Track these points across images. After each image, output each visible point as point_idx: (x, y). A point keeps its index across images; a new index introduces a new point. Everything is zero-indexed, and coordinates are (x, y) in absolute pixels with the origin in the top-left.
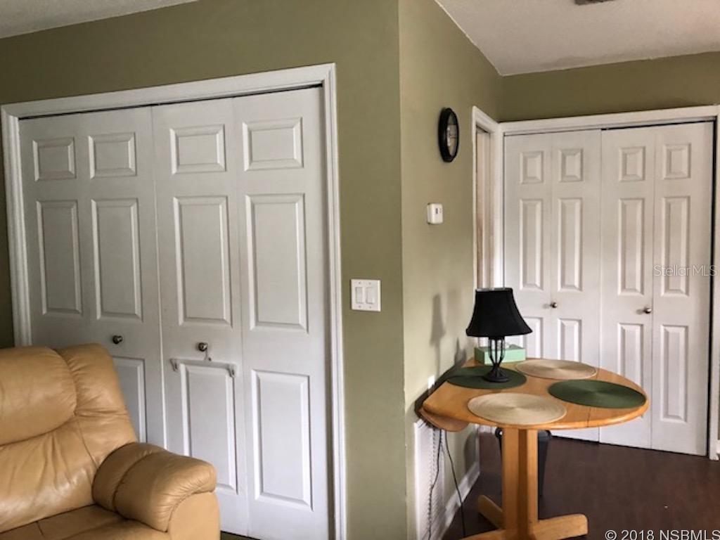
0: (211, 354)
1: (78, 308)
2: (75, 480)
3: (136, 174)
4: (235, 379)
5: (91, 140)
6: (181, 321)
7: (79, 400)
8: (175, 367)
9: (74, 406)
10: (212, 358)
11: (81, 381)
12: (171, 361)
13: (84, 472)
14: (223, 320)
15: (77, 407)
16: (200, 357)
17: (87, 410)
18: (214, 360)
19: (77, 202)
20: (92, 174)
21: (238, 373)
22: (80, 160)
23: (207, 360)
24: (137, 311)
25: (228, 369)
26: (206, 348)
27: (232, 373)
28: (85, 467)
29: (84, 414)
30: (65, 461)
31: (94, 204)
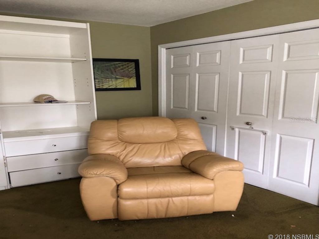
0: (253, 126)
1: (187, 107)
2: (173, 157)
3: (220, 64)
4: (267, 136)
5: (198, 54)
6: (238, 114)
7: (178, 134)
8: (233, 129)
9: (176, 136)
10: (253, 127)
11: (180, 129)
12: (231, 127)
13: (178, 156)
14: (262, 115)
15: (177, 136)
16: (248, 127)
17: (182, 138)
18: (254, 128)
19: (189, 74)
20: (198, 65)
21: (269, 134)
22: (193, 60)
23: (251, 128)
24: (215, 109)
25: (263, 132)
26: (251, 124)
27: (265, 134)
28: (178, 154)
29: (180, 139)
30: (170, 152)
31: (197, 75)
